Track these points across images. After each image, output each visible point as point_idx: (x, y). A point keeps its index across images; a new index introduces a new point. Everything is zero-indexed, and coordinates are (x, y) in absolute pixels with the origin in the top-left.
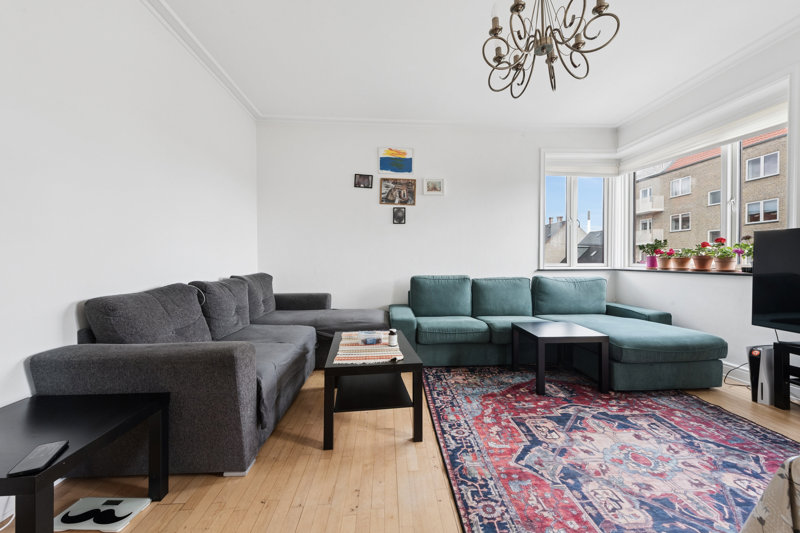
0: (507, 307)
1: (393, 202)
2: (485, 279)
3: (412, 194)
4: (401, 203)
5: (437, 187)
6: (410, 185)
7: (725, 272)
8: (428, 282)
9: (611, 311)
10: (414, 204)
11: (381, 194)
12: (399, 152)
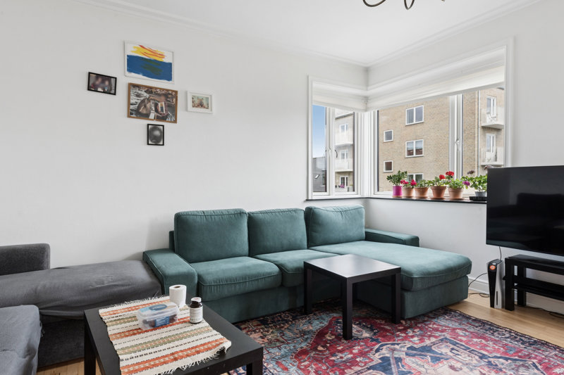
0: (285, 242)
1: (146, 116)
2: (261, 212)
3: (173, 108)
4: (158, 118)
5: (205, 104)
6: (170, 96)
7: (457, 200)
8: (198, 219)
9: (370, 237)
10: (175, 121)
11: (129, 104)
12: (154, 53)
